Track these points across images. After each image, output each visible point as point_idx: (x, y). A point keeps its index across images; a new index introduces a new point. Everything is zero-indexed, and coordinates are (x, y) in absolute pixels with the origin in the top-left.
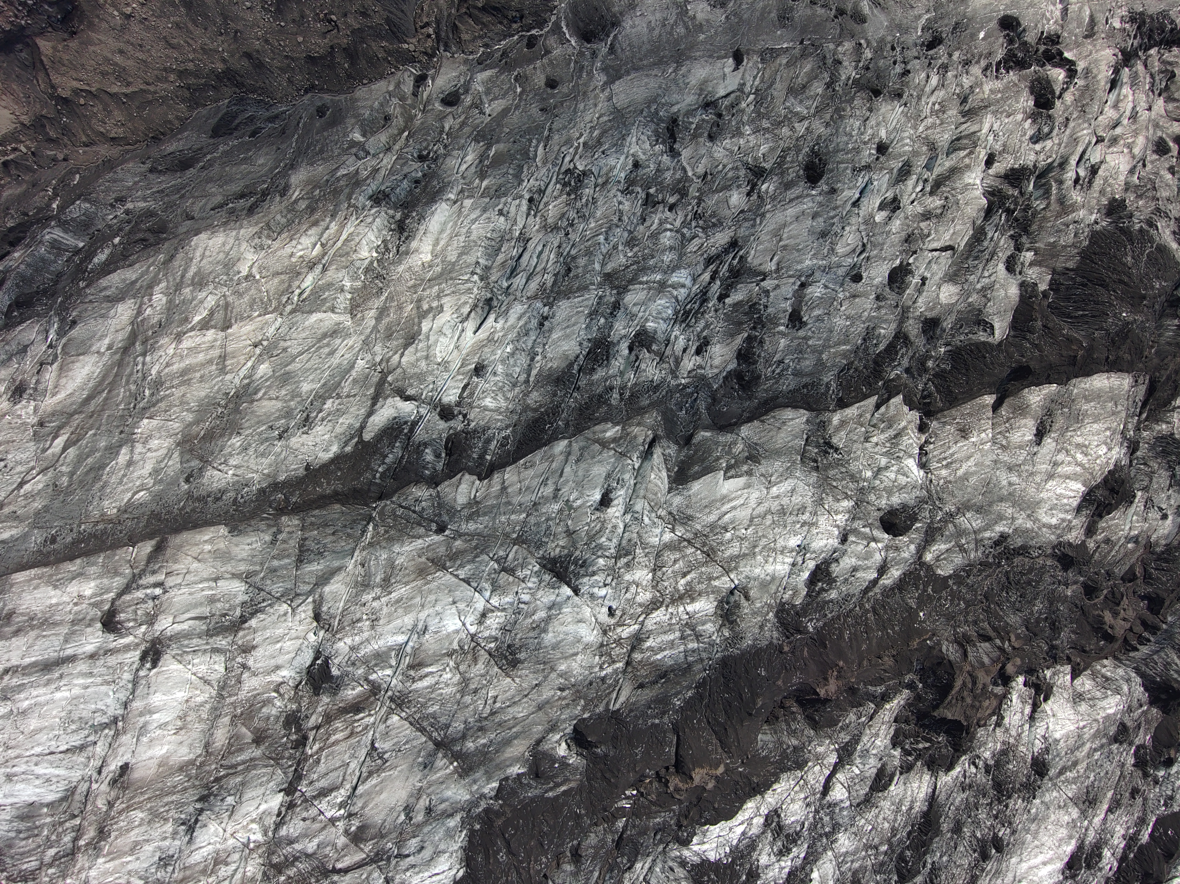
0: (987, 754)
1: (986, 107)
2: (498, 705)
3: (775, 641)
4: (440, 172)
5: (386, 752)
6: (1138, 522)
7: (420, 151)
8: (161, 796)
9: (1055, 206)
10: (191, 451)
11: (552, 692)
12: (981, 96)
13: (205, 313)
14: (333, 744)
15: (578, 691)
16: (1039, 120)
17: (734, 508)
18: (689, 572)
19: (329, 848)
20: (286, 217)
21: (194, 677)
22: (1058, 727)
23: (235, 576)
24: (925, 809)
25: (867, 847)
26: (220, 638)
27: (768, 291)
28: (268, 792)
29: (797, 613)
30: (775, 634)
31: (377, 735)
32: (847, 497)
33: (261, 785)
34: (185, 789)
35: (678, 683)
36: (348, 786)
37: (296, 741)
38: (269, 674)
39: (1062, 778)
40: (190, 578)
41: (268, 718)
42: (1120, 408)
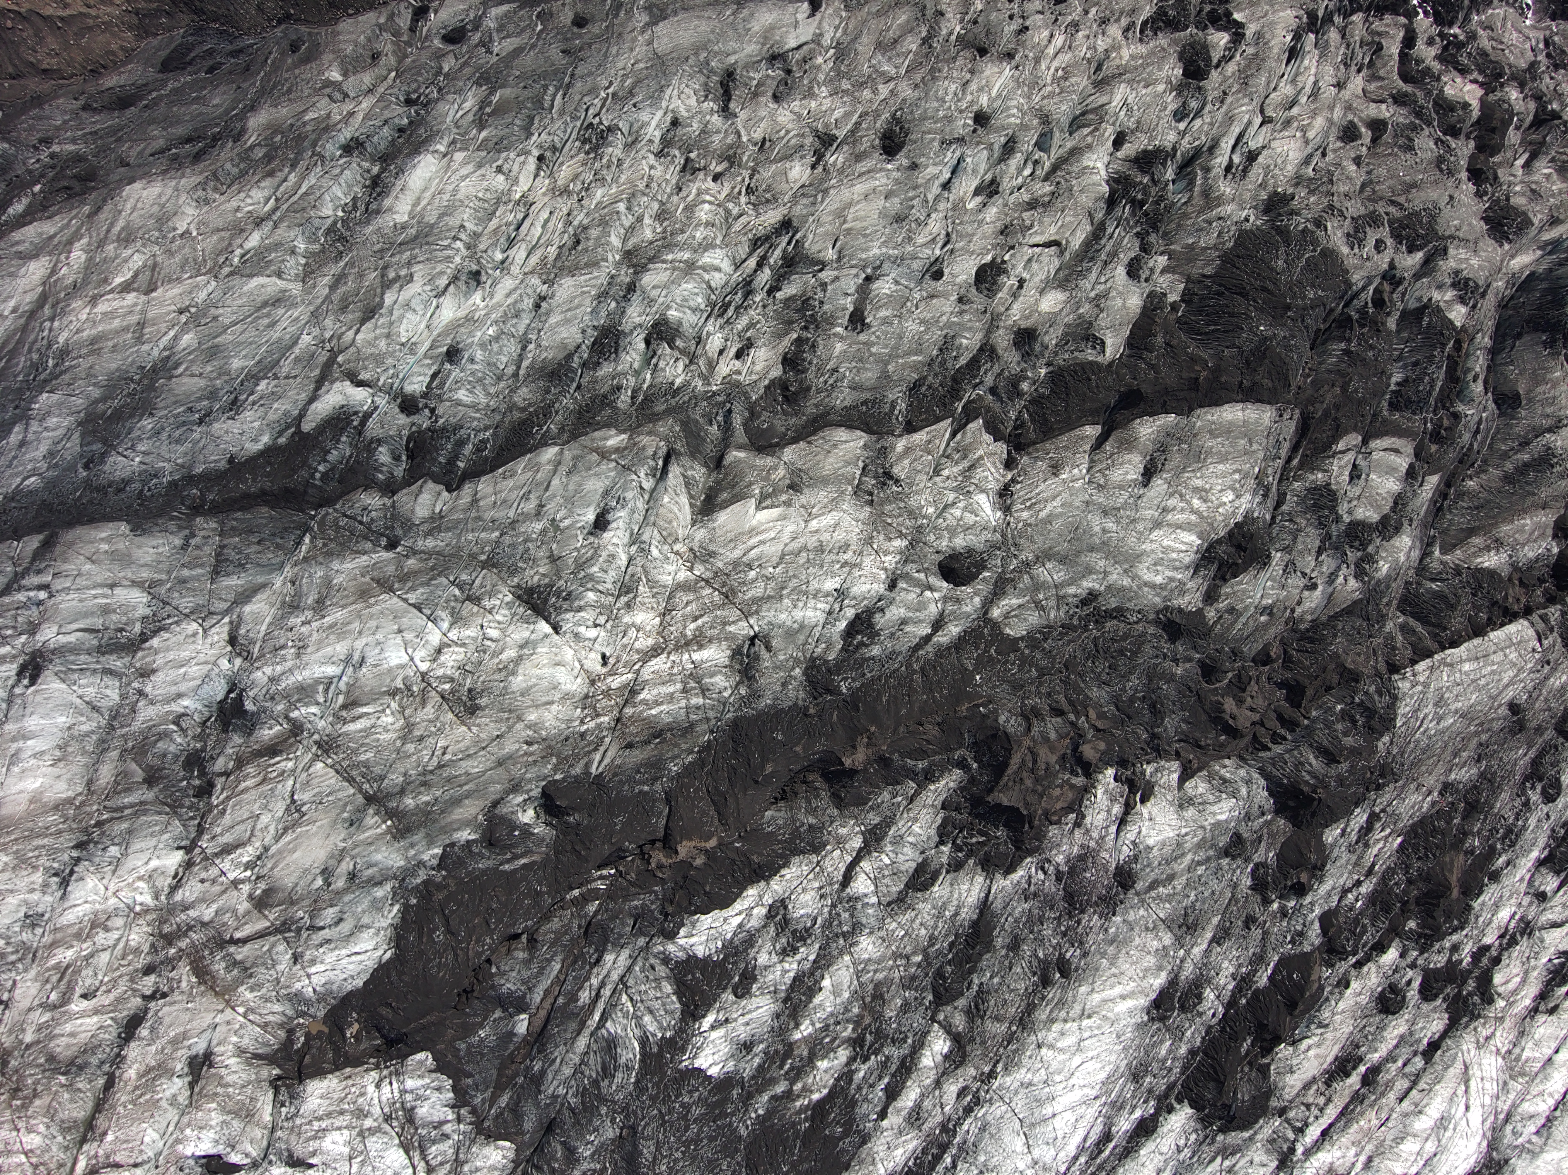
0: (1060, 859)
1: (1121, 75)
2: (448, 757)
3: (800, 703)
4: (429, 119)
5: (305, 804)
6: (1273, 588)
7: (408, 94)
8: (30, 838)
9: (1198, 200)
10: (94, 432)
11: (517, 746)
12: (1117, 62)
13: (129, 275)
14: (242, 792)
15: (550, 747)
16: (1186, 93)
17: (763, 542)
18: (701, 616)
19: (228, 915)
20: (237, 166)
21: (79, 701)
22: (1153, 833)
23: (135, 584)
24: (975, 917)
25: (896, 956)
26: (114, 657)
27: (826, 284)
28: (161, 846)
29: (829, 670)
30: (802, 694)
31: (298, 786)
32: (901, 535)
33: (152, 835)
34: (60, 832)
35: (676, 745)
36: (258, 844)
37: (200, 787)
38: (168, 703)
39: (1153, 894)
40: (82, 582)
41: (165, 755)
42: (1255, 446)
